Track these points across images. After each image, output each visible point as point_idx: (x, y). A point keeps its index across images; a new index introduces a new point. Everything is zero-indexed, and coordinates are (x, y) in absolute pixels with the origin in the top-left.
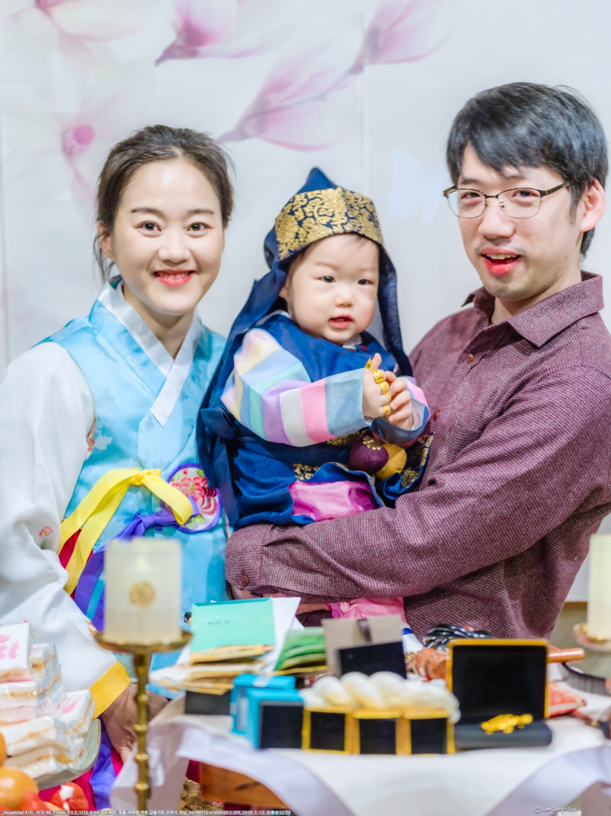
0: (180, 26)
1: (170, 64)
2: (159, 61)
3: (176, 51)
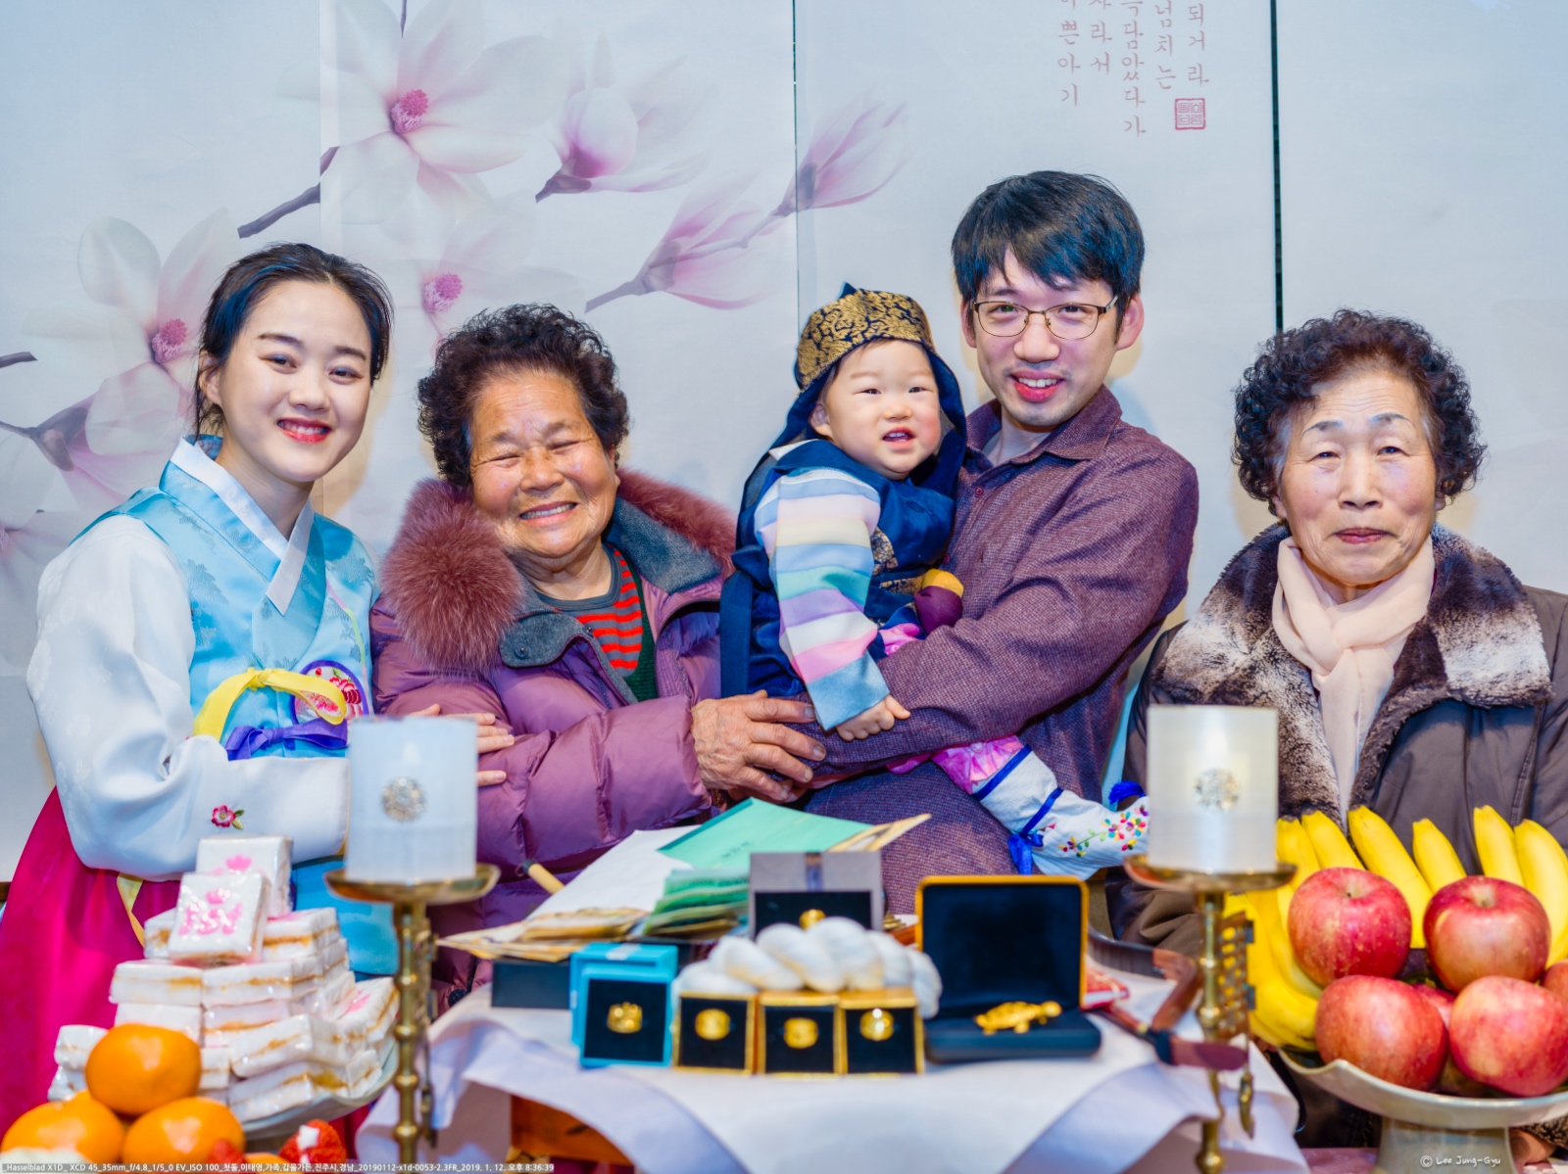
0: (567, 152)
1: (554, 198)
2: (540, 196)
3: (562, 183)
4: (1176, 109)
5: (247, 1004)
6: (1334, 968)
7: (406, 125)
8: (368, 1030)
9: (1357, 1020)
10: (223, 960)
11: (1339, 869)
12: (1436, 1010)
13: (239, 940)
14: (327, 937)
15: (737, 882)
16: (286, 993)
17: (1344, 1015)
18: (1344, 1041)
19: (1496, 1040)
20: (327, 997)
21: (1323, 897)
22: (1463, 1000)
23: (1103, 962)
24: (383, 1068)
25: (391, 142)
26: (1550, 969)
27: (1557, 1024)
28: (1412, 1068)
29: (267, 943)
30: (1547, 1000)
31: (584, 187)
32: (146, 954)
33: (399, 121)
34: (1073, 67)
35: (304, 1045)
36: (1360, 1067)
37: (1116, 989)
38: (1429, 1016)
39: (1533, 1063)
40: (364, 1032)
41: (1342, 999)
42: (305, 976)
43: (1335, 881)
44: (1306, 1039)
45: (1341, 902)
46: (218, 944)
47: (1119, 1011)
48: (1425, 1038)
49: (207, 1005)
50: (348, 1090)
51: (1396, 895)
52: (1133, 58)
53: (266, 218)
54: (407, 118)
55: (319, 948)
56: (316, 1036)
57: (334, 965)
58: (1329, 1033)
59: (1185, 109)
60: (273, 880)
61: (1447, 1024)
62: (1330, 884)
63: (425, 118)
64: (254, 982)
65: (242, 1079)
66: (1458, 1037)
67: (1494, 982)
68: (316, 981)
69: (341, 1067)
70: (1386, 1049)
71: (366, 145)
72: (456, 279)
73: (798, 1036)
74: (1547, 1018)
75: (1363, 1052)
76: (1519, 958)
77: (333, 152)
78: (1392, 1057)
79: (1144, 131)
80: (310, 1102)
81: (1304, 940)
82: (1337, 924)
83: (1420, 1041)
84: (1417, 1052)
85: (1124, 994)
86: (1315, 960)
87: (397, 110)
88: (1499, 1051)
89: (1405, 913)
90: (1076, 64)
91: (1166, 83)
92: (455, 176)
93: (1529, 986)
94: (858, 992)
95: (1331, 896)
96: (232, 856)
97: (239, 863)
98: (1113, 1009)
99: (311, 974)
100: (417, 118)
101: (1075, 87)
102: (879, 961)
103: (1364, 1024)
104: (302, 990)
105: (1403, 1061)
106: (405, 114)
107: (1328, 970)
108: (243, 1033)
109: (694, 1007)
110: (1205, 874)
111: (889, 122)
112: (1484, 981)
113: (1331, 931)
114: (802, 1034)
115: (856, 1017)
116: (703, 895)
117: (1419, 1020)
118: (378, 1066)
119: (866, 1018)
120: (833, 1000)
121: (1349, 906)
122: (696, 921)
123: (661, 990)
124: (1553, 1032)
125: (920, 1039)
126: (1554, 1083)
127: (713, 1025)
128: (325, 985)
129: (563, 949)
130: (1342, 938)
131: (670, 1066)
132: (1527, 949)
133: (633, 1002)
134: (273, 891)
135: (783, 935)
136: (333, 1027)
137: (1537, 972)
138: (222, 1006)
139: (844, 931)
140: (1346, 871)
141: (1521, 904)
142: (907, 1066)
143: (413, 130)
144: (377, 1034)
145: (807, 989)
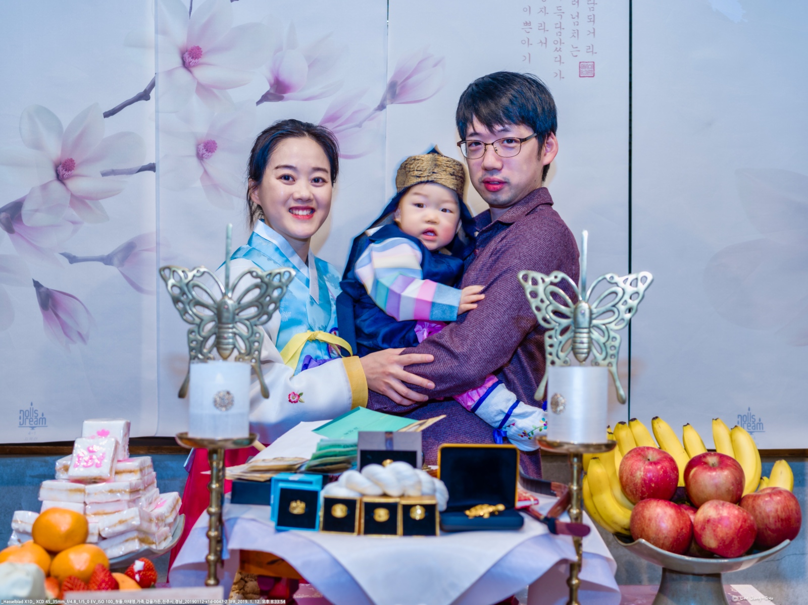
0: (272, 81)
1: (266, 104)
2: (258, 103)
3: (270, 97)
4: (580, 67)
5: (107, 502)
6: (640, 495)
7: (191, 63)
8: (166, 517)
9: (650, 520)
10: (95, 481)
11: (644, 447)
12: (688, 516)
13: (104, 471)
14: (146, 471)
15: (352, 446)
16: (127, 497)
17: (644, 517)
18: (643, 530)
19: (714, 531)
20: (146, 500)
21: (636, 461)
22: (700, 511)
23: (527, 489)
24: (173, 536)
25: (183, 72)
26: (744, 497)
27: (744, 523)
28: (676, 544)
29: (117, 473)
30: (739, 511)
31: (281, 99)
32: (56, 477)
33: (187, 61)
34: (528, 44)
35: (136, 522)
36: (650, 543)
37: (532, 499)
38: (684, 518)
39: (732, 541)
40: (164, 518)
41: (643, 510)
42: (136, 490)
43: (642, 453)
44: (626, 529)
45: (644, 463)
46: (93, 472)
47: (533, 510)
48: (682, 529)
49: (87, 502)
50: (156, 546)
51: (672, 460)
52: (559, 40)
53: (117, 108)
54: (191, 60)
55: (143, 475)
56: (142, 518)
57: (149, 485)
58: (636, 526)
59: (584, 67)
60: (120, 442)
61: (693, 522)
62: (640, 454)
63: (201, 60)
64: (111, 491)
65: (104, 539)
66: (697, 530)
67: (715, 502)
68: (141, 492)
69: (153, 534)
70: (663, 534)
71: (170, 73)
72: (214, 143)
73: (380, 517)
74: (739, 520)
75: (652, 535)
76: (728, 491)
78: (666, 537)
79: (563, 78)
80: (138, 550)
81: (626, 481)
82: (642, 473)
83: (679, 530)
84: (678, 536)
85: (536, 502)
86: (631, 491)
87: (186, 55)
88: (716, 536)
89: (675, 469)
90: (530, 43)
91: (575, 54)
92: (215, 91)
93: (732, 504)
94: (409, 497)
95: (640, 460)
96: (100, 430)
97: (103, 433)
98: (530, 509)
99: (139, 488)
100: (196, 60)
101: (529, 54)
103: (653, 521)
104: (135, 496)
105: (671, 540)
106: (190, 58)
107: (638, 496)
108: (105, 516)
109: (330, 502)
110: (573, 444)
111: (435, 65)
112: (711, 502)
113: (639, 477)
114: (382, 515)
115: (407, 509)
116: (335, 452)
117: (679, 521)
118: (170, 535)
119: (413, 509)
120: (397, 500)
121: (648, 465)
122: (332, 464)
123: (314, 495)
124: (741, 527)
125: (438, 520)
126: (742, 552)
127: (339, 511)
128: (145, 494)
129: (267, 476)
130: (644, 480)
131: (318, 531)
132: (732, 487)
133: (302, 500)
134: (120, 448)
135: (373, 469)
136: (149, 515)
137: (737, 499)
138: (96, 503)
139: (403, 467)
140: (648, 448)
141: (730, 466)
142: (431, 533)
143: (194, 66)
144: (170, 520)
145: (385, 495)
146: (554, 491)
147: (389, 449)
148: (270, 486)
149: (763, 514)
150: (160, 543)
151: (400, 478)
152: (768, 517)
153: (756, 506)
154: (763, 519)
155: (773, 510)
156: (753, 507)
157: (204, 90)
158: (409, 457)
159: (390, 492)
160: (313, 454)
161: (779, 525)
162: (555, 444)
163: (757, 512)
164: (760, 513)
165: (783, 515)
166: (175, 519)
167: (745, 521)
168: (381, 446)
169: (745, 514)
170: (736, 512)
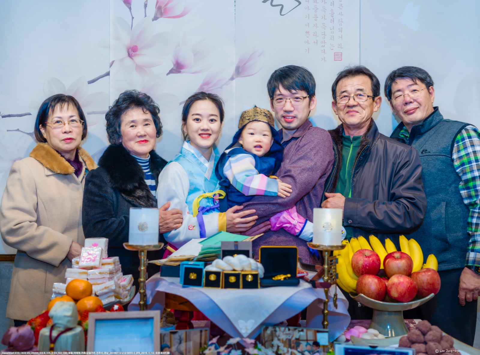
0: (175, 63)
1: (171, 75)
2: (168, 74)
3: (173, 71)
4: (334, 55)
5: (98, 279)
6: (361, 273)
7: (132, 55)
8: (127, 287)
9: (365, 284)
10: (92, 268)
11: (364, 249)
12: (385, 282)
13: (97, 263)
14: (117, 264)
15: (218, 248)
16: (108, 276)
17: (362, 283)
18: (362, 289)
19: (397, 289)
20: (117, 278)
21: (359, 256)
22: (390, 280)
23: (302, 268)
24: (130, 296)
25: (128, 59)
26: (413, 273)
27: (411, 285)
28: (377, 296)
29: (103, 264)
30: (409, 279)
31: (179, 72)
32: (72, 267)
33: (131, 54)
34: (308, 43)
35: (113, 288)
36: (365, 295)
37: (305, 273)
38: (382, 283)
39: (405, 294)
40: (125, 287)
41: (362, 280)
43: (363, 252)
44: (355, 290)
45: (363, 257)
46: (92, 264)
47: (306, 278)
48: (381, 289)
49: (89, 279)
51: (377, 256)
52: (324, 42)
53: (95, 79)
55: (115, 265)
56: (116, 286)
57: (118, 271)
58: (359, 288)
59: (337, 55)
60: (104, 249)
61: (387, 285)
62: (361, 253)
63: (137, 53)
64: (100, 273)
65: (97, 296)
66: (388, 288)
67: (397, 275)
68: (114, 274)
69: (121, 294)
70: (372, 291)
71: (122, 60)
73: (232, 280)
74: (408, 283)
75: (366, 292)
76: (404, 270)
77: (113, 62)
78: (373, 293)
79: (326, 61)
80: (114, 301)
81: (355, 266)
82: (362, 262)
83: (379, 289)
84: (379, 292)
85: (307, 274)
86: (357, 271)
87: (130, 50)
88: (397, 291)
89: (379, 260)
90: (309, 43)
91: (332, 48)
92: (145, 68)
93: (405, 276)
94: (245, 271)
95: (361, 256)
96: (93, 243)
97: (95, 245)
98: (304, 277)
99: (113, 272)
100: (135, 53)
101: (309, 49)
102: (250, 264)
103: (367, 285)
104: (111, 276)
105: (375, 294)
106: (132, 52)
108: (97, 285)
109: (209, 273)
110: (325, 246)
111: (260, 55)
112: (395, 275)
113: (361, 264)
114: (233, 279)
115: (245, 276)
116: (210, 251)
117: (379, 284)
118: (129, 295)
119: (247, 276)
120: (240, 272)
121: (365, 258)
122: (208, 257)
123: (201, 270)
124: (410, 287)
125: (259, 281)
126: (410, 299)
127: (213, 278)
128: (116, 275)
129: (178, 263)
130: (363, 265)
131: (203, 287)
132: (406, 268)
133: (195, 273)
134: (104, 252)
135: (228, 258)
136: (119, 284)
137: (409, 273)
138: (92, 279)
139: (242, 257)
140: (366, 250)
141: (406, 258)
142: (256, 287)
143: (134, 56)
144: (129, 288)
145: (234, 270)
146: (317, 269)
147: (236, 249)
148: (179, 268)
149: (421, 281)
150: (124, 299)
151: (241, 262)
152: (424, 283)
153: (418, 278)
154: (421, 284)
155: (426, 279)
156: (416, 278)
157: (140, 68)
158: (246, 253)
159: (236, 268)
160: (200, 252)
161: (429, 287)
162: (317, 246)
163: (418, 281)
164: (420, 281)
165: (431, 282)
166: (131, 288)
167: (411, 284)
168: (233, 248)
169: (412, 280)
170: (407, 280)
